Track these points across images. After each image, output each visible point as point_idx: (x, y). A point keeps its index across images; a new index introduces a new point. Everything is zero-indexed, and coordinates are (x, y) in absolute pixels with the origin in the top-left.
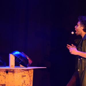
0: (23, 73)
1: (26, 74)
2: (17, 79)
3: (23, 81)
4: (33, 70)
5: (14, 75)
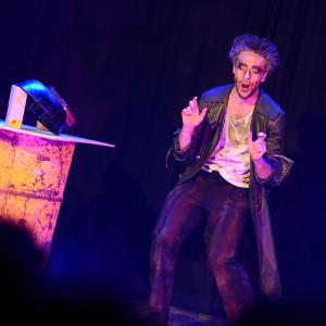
1: (50, 155)
2: (22, 162)
3: (39, 173)
4: (74, 147)
5: (15, 151)
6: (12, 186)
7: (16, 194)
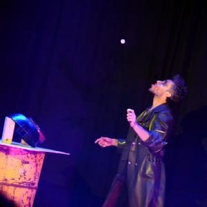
1: (29, 160)
2: (12, 165)
5: (7, 158)
6: (6, 180)
7: (8, 185)
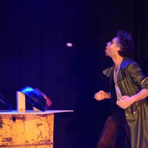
0: (37, 121)
1: (43, 122)
2: (29, 129)
3: (39, 132)
4: (53, 116)
5: (25, 124)
6: (27, 142)
7: (30, 145)
